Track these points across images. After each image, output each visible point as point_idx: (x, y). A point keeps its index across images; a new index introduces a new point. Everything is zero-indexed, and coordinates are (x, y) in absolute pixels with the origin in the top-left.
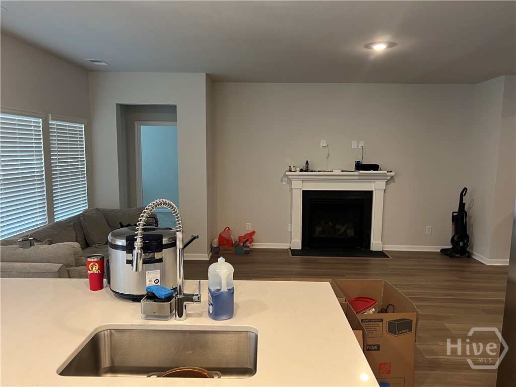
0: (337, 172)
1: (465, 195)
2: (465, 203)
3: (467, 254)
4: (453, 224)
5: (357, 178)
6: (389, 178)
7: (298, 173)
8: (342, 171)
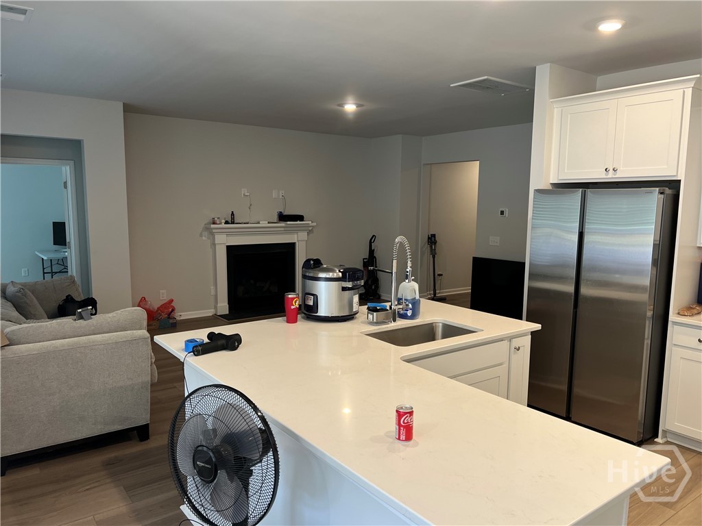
0: (264, 224)
1: (373, 242)
2: (374, 250)
5: (282, 229)
6: (311, 228)
7: (223, 225)
8: (269, 223)
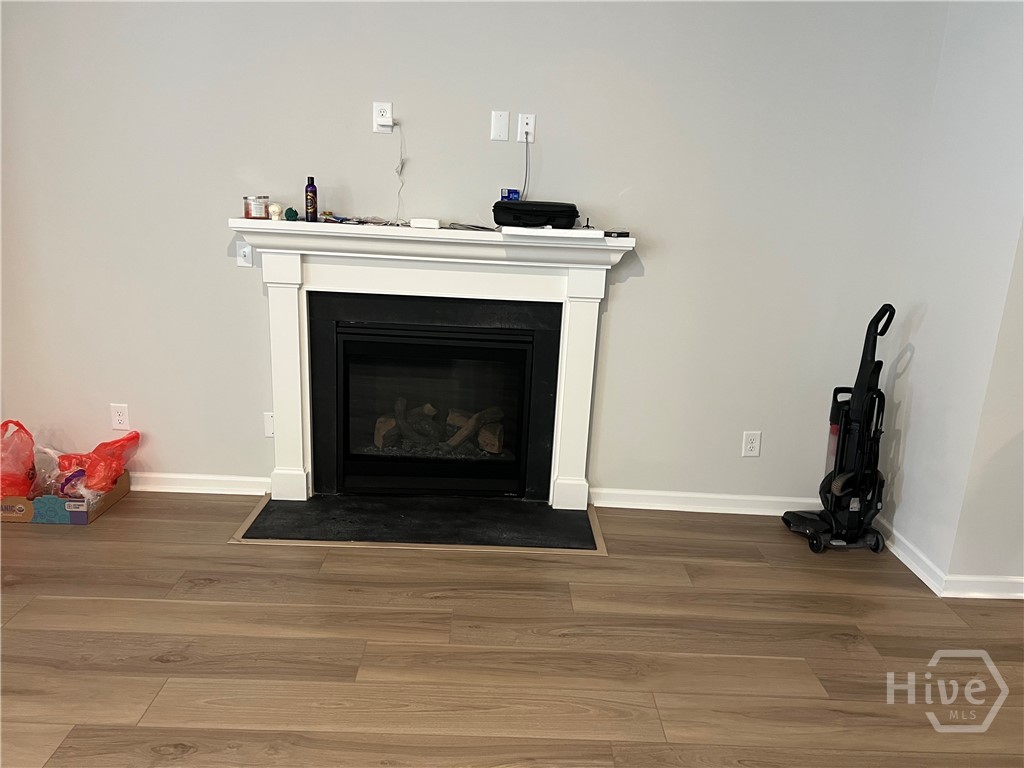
0: (425, 227)
1: (883, 333)
2: (880, 364)
3: (871, 540)
4: (832, 432)
6: (616, 258)
7: (277, 224)
8: (444, 226)
